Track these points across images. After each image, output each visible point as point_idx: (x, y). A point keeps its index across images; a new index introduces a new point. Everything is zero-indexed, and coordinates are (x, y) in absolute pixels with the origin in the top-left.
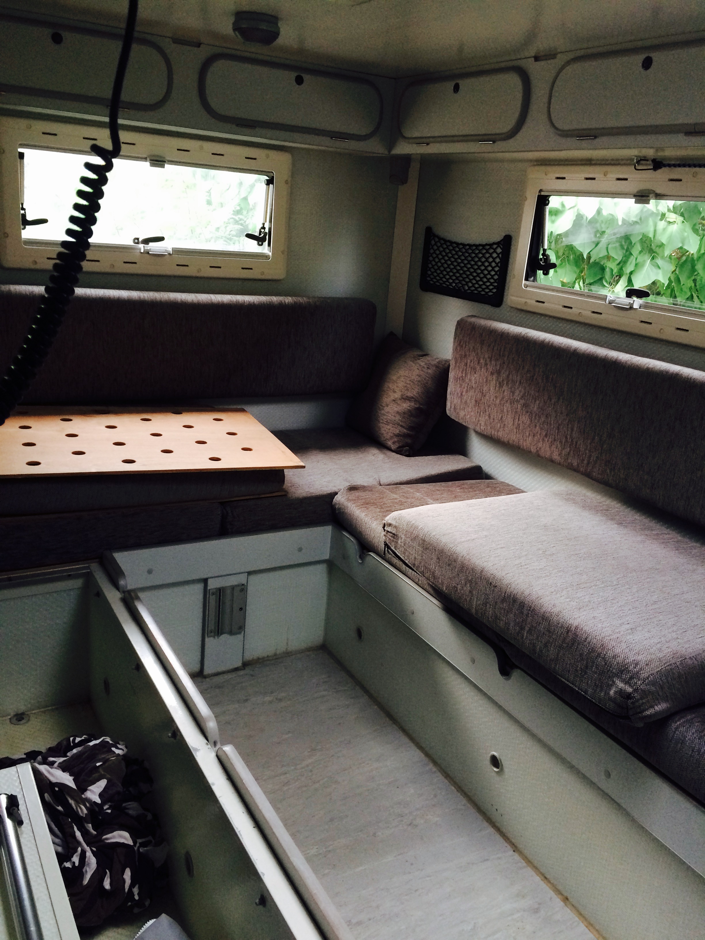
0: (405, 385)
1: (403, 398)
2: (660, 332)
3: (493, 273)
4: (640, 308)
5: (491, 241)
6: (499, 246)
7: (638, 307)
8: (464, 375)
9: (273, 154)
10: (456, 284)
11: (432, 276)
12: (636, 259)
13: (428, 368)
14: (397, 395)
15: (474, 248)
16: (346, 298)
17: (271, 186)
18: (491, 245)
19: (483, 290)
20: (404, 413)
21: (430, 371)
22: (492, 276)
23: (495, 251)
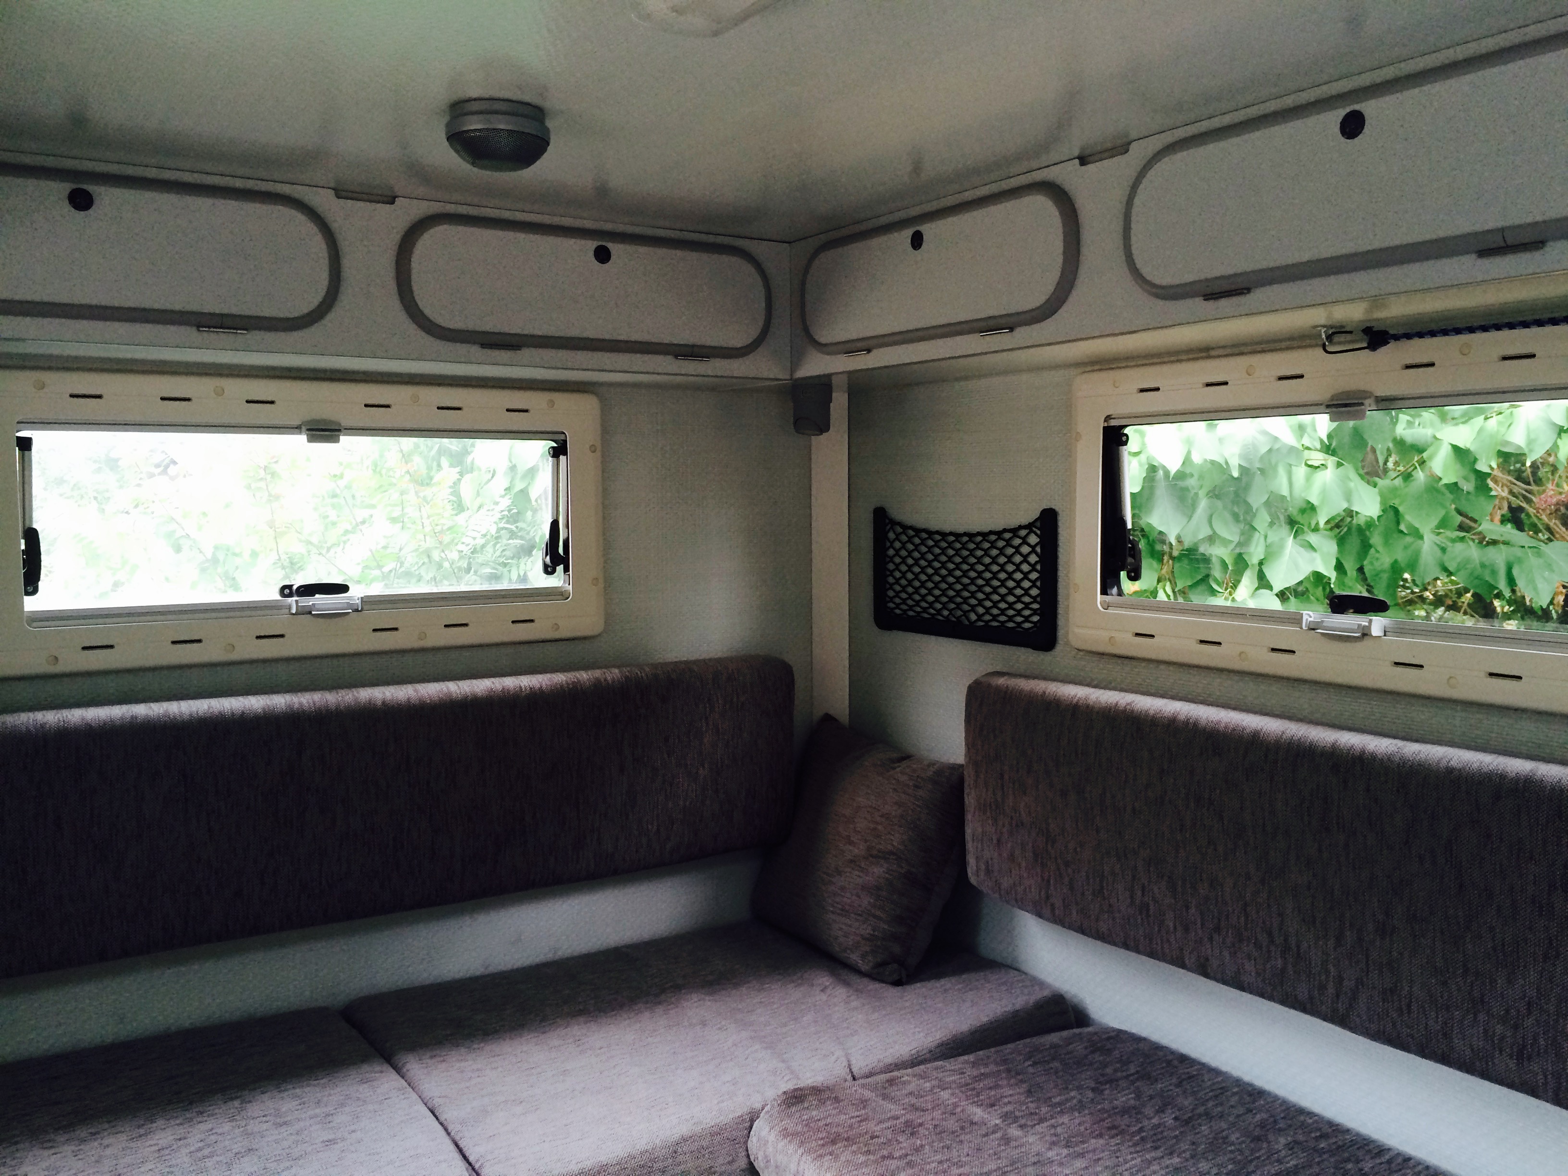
0: (872, 826)
1: (872, 856)
2: (1448, 680)
3: (1026, 584)
4: (1385, 635)
5: (1014, 523)
6: (1031, 531)
7: (1381, 634)
8: (999, 800)
9: (563, 400)
10: (950, 611)
11: (897, 600)
12: (1266, 537)
13: (917, 787)
14: (859, 850)
15: (979, 538)
16: (730, 659)
17: (562, 458)
18: (1015, 531)
19: (1011, 619)
20: (878, 888)
21: (920, 793)
22: (1026, 592)
23: (1025, 542)
